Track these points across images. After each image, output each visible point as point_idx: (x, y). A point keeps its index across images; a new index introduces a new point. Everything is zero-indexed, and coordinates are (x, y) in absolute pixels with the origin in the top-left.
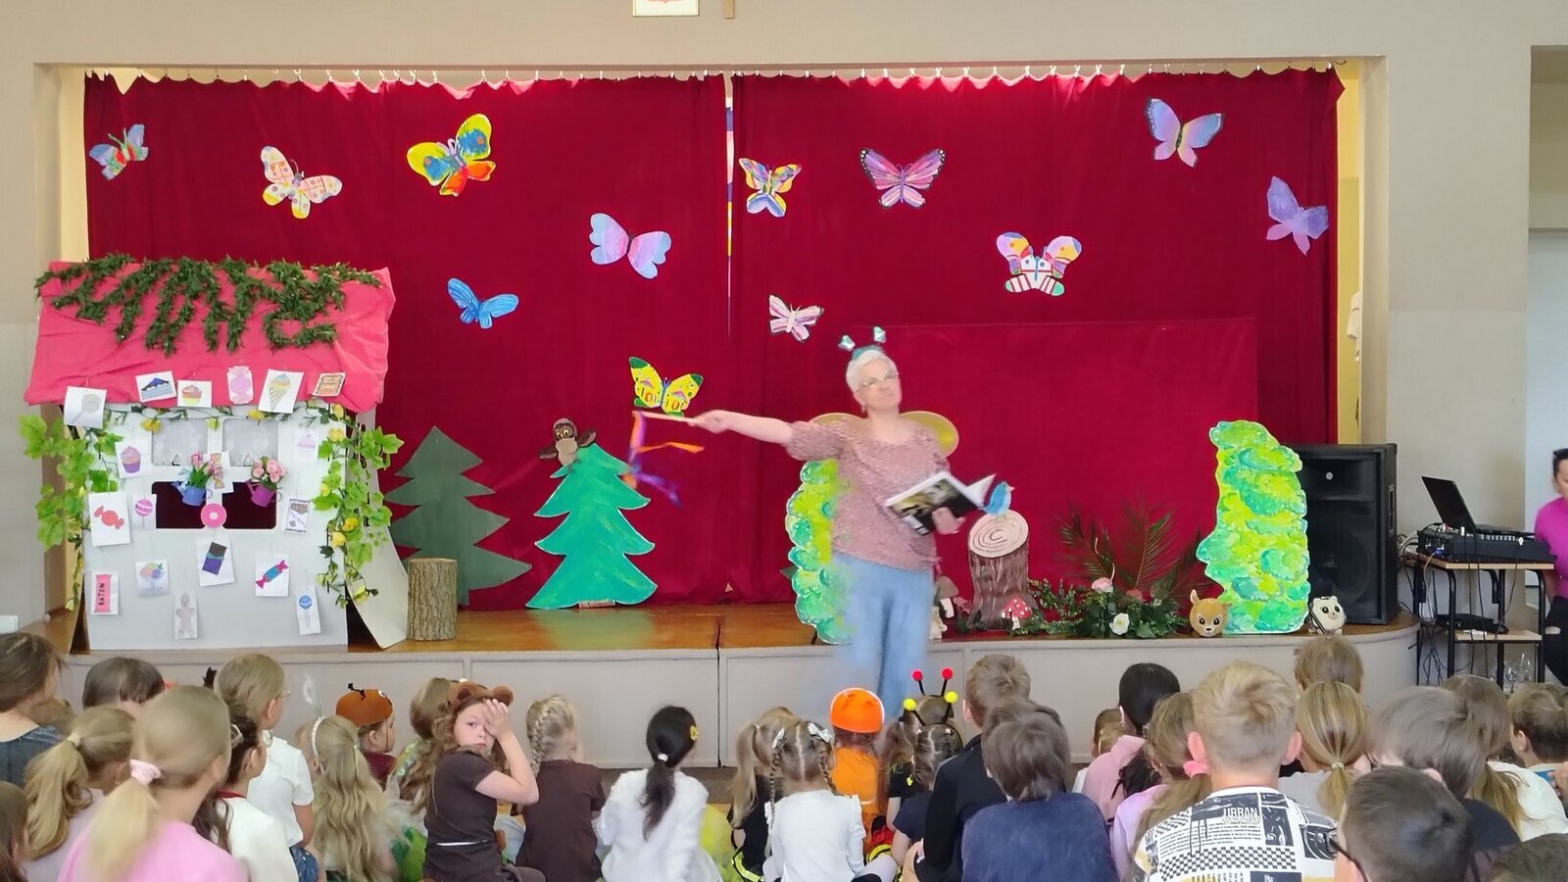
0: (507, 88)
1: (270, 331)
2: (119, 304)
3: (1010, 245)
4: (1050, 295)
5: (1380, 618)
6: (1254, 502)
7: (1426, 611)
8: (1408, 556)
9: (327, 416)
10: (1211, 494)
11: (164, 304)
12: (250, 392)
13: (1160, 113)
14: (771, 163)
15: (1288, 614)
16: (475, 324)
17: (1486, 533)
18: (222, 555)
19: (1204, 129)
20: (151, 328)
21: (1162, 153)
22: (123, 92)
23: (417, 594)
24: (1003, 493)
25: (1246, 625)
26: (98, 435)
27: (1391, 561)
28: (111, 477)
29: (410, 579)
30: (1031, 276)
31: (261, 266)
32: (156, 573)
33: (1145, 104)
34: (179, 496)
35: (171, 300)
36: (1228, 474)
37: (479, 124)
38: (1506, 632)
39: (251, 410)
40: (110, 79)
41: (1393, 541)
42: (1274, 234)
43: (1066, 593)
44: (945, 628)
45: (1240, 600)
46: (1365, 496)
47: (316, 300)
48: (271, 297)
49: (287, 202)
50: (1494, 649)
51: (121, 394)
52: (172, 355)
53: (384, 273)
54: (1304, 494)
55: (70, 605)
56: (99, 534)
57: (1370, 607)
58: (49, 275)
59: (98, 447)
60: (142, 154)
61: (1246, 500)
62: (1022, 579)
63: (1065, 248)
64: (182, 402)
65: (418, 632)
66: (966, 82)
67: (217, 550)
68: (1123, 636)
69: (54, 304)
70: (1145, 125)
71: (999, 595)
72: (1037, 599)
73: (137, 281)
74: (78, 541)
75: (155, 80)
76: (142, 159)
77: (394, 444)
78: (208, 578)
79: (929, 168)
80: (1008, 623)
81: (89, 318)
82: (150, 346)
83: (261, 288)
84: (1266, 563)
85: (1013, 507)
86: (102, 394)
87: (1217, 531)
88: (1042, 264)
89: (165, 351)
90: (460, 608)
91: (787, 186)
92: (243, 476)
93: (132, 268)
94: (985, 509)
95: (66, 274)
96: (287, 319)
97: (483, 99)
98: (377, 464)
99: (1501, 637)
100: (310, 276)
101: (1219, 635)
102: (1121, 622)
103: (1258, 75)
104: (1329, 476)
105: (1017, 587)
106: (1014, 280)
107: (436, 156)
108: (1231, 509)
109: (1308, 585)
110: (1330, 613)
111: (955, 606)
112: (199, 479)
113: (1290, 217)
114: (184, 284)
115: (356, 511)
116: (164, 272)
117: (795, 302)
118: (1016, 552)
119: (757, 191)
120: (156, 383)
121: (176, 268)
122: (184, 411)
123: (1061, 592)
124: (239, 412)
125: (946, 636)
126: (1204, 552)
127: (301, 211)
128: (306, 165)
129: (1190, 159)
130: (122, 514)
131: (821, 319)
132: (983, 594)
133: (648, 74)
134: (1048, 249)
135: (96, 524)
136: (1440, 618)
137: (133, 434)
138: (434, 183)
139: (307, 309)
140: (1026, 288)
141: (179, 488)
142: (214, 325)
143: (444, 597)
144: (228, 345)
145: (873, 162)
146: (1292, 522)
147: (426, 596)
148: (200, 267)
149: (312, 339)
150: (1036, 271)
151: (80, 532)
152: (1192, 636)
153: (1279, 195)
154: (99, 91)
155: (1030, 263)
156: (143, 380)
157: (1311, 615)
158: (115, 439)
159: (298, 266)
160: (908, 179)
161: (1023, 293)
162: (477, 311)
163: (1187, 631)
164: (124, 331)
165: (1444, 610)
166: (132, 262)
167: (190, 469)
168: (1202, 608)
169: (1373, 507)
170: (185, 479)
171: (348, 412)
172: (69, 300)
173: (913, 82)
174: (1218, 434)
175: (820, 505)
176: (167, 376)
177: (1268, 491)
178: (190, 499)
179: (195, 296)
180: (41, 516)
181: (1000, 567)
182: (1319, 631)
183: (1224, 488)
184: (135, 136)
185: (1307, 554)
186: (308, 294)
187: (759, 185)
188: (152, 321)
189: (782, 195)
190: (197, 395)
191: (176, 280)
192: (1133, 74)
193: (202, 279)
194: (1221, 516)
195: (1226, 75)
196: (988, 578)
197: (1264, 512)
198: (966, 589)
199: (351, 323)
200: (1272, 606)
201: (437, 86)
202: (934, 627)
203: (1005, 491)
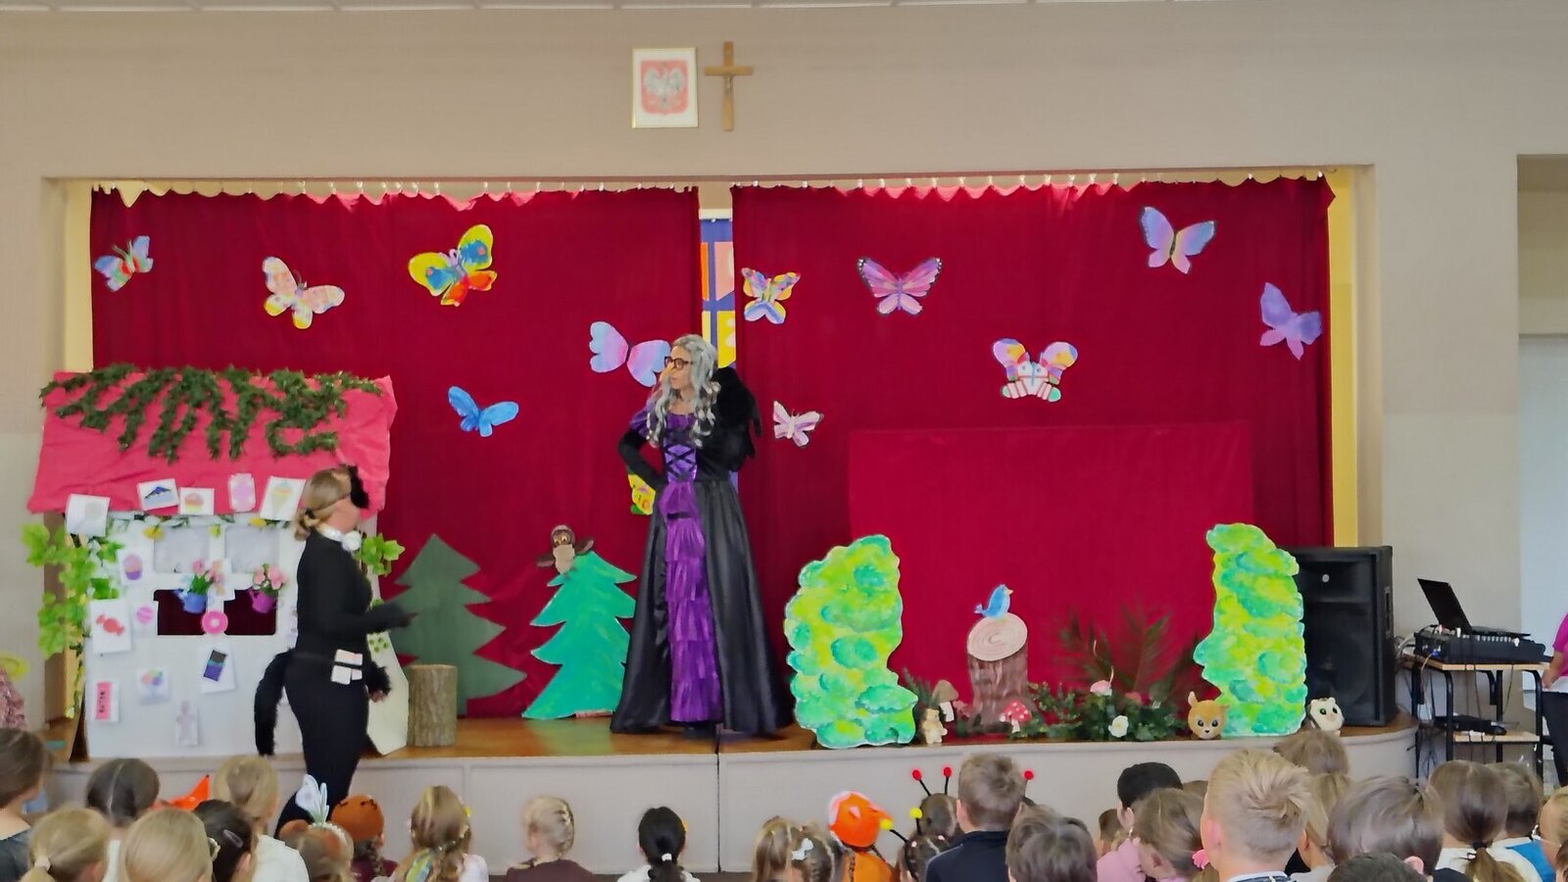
0: (508, 199)
1: (272, 439)
2: (123, 413)
3: (1007, 351)
4: (1047, 400)
5: (1377, 718)
6: (1251, 605)
7: (1425, 713)
8: (1406, 658)
10: (1208, 596)
11: (167, 412)
12: (251, 500)
13: (1153, 220)
14: (770, 271)
15: (1284, 717)
16: (475, 432)
17: (1482, 634)
18: (222, 661)
19: (1198, 236)
20: (154, 436)
21: (1156, 261)
22: (129, 207)
23: (417, 700)
24: (1000, 597)
25: (1243, 729)
26: (101, 543)
27: (1388, 663)
28: (113, 585)
29: (411, 687)
30: (1027, 382)
31: (264, 375)
32: (157, 681)
33: (1139, 212)
34: (179, 603)
35: (173, 410)
36: (1225, 577)
37: (481, 235)
38: (1504, 733)
39: (252, 517)
40: (115, 192)
41: (1390, 643)
42: (1268, 340)
43: (1065, 696)
44: (945, 732)
45: (1238, 702)
46: (1361, 597)
47: (317, 409)
48: (274, 406)
49: (289, 312)
50: (1493, 750)
51: (124, 502)
52: (175, 462)
53: (387, 380)
54: (1300, 597)
55: (70, 713)
56: (100, 641)
57: (1368, 709)
58: (53, 385)
59: (100, 554)
60: (147, 265)
61: (1243, 602)
62: (1021, 682)
63: (1062, 354)
64: (184, 510)
65: (417, 739)
66: (962, 192)
67: (218, 657)
68: (1122, 739)
69: (58, 413)
70: (1139, 233)
71: (998, 698)
72: (1037, 702)
73: (141, 390)
74: (79, 649)
75: (160, 193)
76: (147, 270)
77: (394, 550)
78: (209, 685)
79: (928, 275)
80: (1007, 726)
81: (92, 428)
82: (153, 454)
83: (263, 397)
84: (1263, 666)
85: (1011, 610)
86: (104, 502)
87: (1215, 633)
88: (1039, 370)
89: (168, 459)
90: (460, 717)
91: (787, 294)
92: (244, 583)
93: (136, 378)
94: (984, 612)
95: (70, 383)
96: (289, 427)
97: (484, 210)
98: (377, 571)
99: (1499, 738)
100: (312, 385)
101: (1217, 737)
102: (1120, 725)
103: (1250, 183)
104: (1326, 578)
105: (1016, 691)
106: (1011, 385)
107: (438, 267)
108: (1227, 611)
109: (1305, 688)
110: (1328, 715)
111: (954, 709)
112: (201, 587)
113: (1284, 323)
114: (188, 393)
116: (167, 381)
117: (794, 409)
118: (1015, 655)
119: (753, 299)
120: (159, 490)
121: (179, 377)
122: (185, 518)
123: (1060, 695)
124: (242, 520)
125: (946, 740)
126: (1201, 655)
127: (302, 320)
128: (308, 275)
129: (1184, 267)
130: (123, 621)
131: (819, 425)
132: (983, 698)
133: (648, 186)
134: (1043, 356)
135: (97, 632)
136: (1438, 720)
137: (135, 540)
138: (435, 293)
139: (309, 417)
140: (1023, 394)
141: (181, 596)
142: (218, 433)
143: (444, 708)
144: (230, 453)
145: (870, 270)
146: (1289, 625)
147: (426, 703)
148: (203, 376)
149: (313, 447)
150: (1033, 377)
151: (81, 640)
153: (1272, 301)
154: (105, 205)
155: (1026, 369)
156: (145, 488)
157: (1309, 717)
158: (116, 547)
159: (300, 375)
160: (905, 287)
161: (1020, 398)
162: (477, 419)
163: (1185, 733)
164: (128, 439)
165: (1441, 712)
166: (136, 372)
167: (192, 576)
168: (1199, 711)
169: (1369, 610)
170: (186, 586)
172: (73, 410)
173: (910, 191)
174: (1216, 536)
175: (820, 609)
176: (169, 484)
177: (1264, 594)
178: (190, 607)
179: (198, 405)
180: (42, 624)
181: (1000, 671)
183: (1221, 590)
184: (140, 248)
185: (1304, 657)
186: (310, 403)
187: (758, 293)
188: (155, 431)
189: (780, 302)
190: (198, 502)
191: (180, 389)
192: (1127, 183)
193: (206, 388)
194: (1218, 618)
195: (1218, 184)
196: (988, 682)
197: (1261, 615)
198: (965, 693)
199: (353, 431)
200: (1270, 709)
201: (439, 198)
202: (934, 731)
203: (1003, 594)
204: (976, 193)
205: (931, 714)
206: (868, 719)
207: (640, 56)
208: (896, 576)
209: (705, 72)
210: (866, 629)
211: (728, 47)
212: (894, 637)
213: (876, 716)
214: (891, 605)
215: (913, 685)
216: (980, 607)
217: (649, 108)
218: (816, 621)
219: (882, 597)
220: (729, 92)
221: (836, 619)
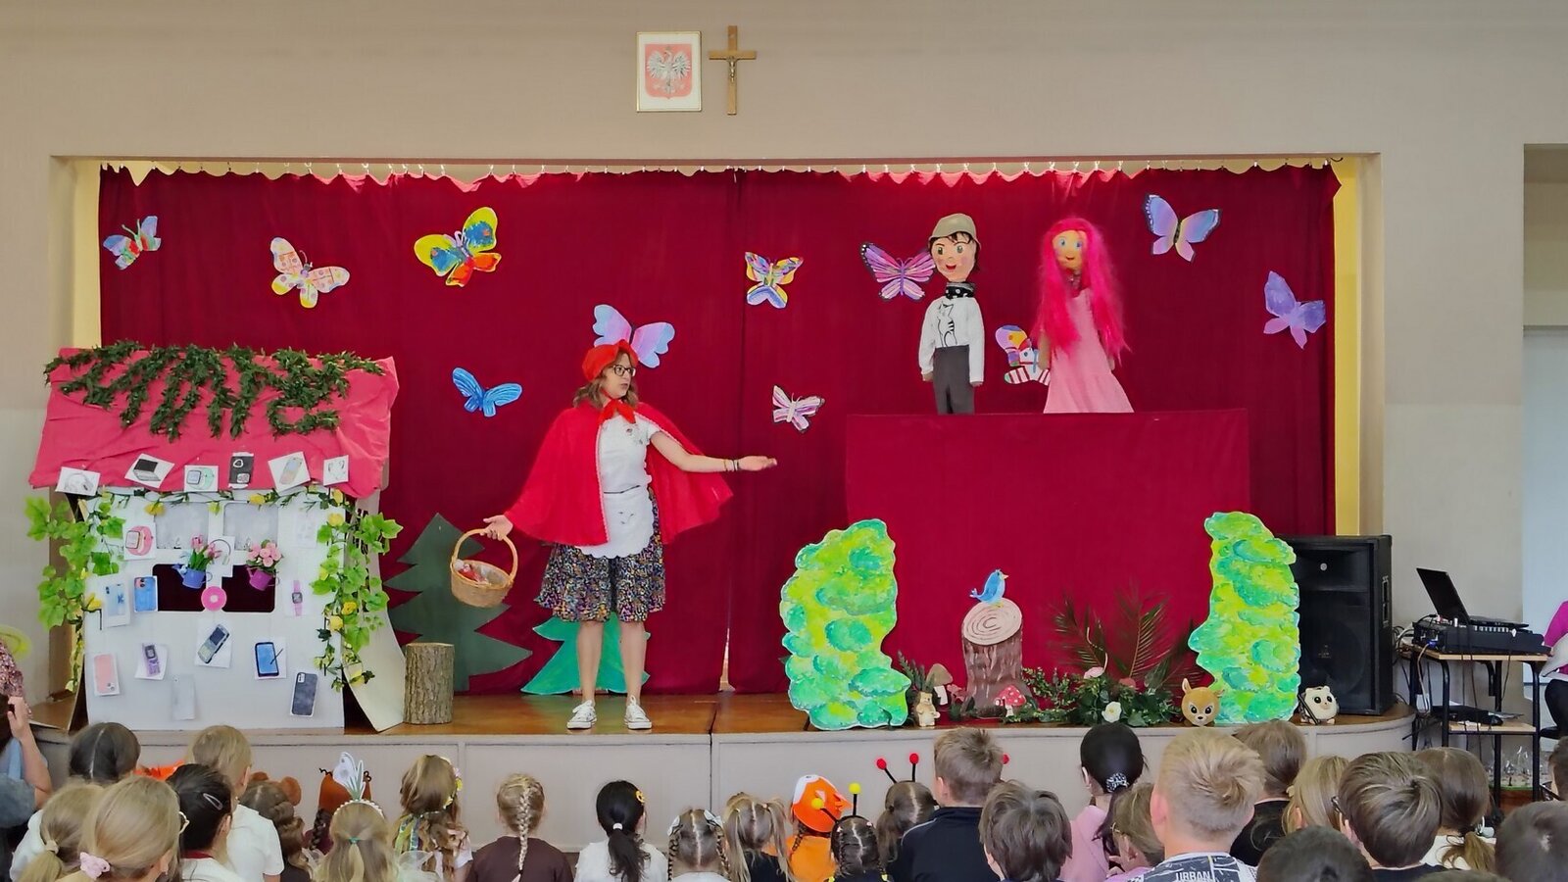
0: (513, 181)
1: (273, 418)
2: (126, 391)
3: (1007, 337)
5: (1373, 707)
6: (1247, 593)
7: (1422, 703)
8: (1405, 648)
9: (327, 501)
10: (1206, 583)
11: (170, 390)
13: (1158, 208)
14: (773, 256)
15: (1277, 705)
17: (1479, 624)
19: (1203, 223)
20: (157, 413)
21: (1160, 248)
22: (137, 184)
23: (414, 678)
24: (996, 581)
25: (1237, 716)
26: (101, 518)
27: (1387, 653)
28: (113, 560)
29: (408, 663)
30: (1029, 368)
31: (268, 354)
33: (1144, 200)
34: (178, 578)
35: (176, 387)
36: (1222, 564)
37: (486, 217)
38: (1500, 723)
39: (252, 495)
40: (125, 171)
41: (1388, 633)
42: (1271, 328)
43: (1060, 681)
44: (938, 715)
45: (1230, 690)
46: (1359, 586)
47: (320, 388)
48: (276, 384)
49: (295, 292)
50: (1489, 742)
52: (176, 440)
53: (389, 362)
54: (1297, 587)
55: (69, 686)
57: (1364, 698)
58: (58, 361)
59: (101, 530)
60: (155, 244)
61: (1239, 590)
62: (1016, 667)
65: (414, 715)
66: (966, 178)
69: (63, 388)
71: (993, 682)
72: (1031, 687)
73: (145, 368)
74: (79, 623)
75: (169, 172)
76: (155, 248)
77: (393, 529)
79: (928, 261)
80: (1002, 711)
81: (96, 404)
82: (154, 431)
83: (266, 376)
84: (1257, 654)
85: (1005, 596)
87: (1210, 620)
89: (169, 436)
90: (457, 694)
91: (789, 279)
92: (241, 559)
93: (141, 355)
94: (979, 597)
95: (76, 359)
96: (290, 406)
97: (490, 192)
98: (377, 549)
99: (1496, 729)
100: (315, 365)
101: (1211, 724)
102: (1113, 712)
103: (1255, 171)
104: (1324, 567)
105: (1010, 676)
106: (1013, 372)
107: (443, 247)
108: (1223, 599)
109: (1299, 677)
110: (1322, 701)
111: (948, 693)
112: (200, 563)
113: (1288, 312)
114: (191, 370)
115: (355, 595)
116: (172, 359)
118: (1010, 640)
119: (756, 283)
121: (184, 356)
122: (186, 494)
123: (1055, 680)
124: (243, 497)
125: (938, 723)
126: (1195, 642)
127: (309, 300)
128: (315, 256)
129: (1188, 254)
131: (820, 409)
132: (977, 681)
133: (651, 169)
136: (1435, 709)
137: (134, 514)
138: (440, 274)
139: (310, 396)
140: (1025, 380)
141: (180, 571)
142: (219, 411)
143: (439, 685)
144: (231, 430)
145: (873, 254)
146: (1285, 614)
147: (422, 680)
148: (207, 354)
149: (313, 425)
150: (1034, 364)
151: (81, 614)
152: (1184, 726)
153: (1277, 288)
154: (114, 182)
155: (1029, 355)
158: (116, 522)
159: (304, 354)
160: (908, 272)
161: (1022, 384)
162: (481, 400)
163: (1178, 719)
164: (130, 416)
165: (1438, 702)
166: (141, 349)
167: (191, 552)
168: (1193, 697)
169: (1367, 599)
170: (186, 562)
171: (348, 497)
172: (76, 386)
173: (915, 176)
174: (1213, 524)
175: (814, 591)
177: (1261, 582)
178: (189, 582)
179: (201, 383)
180: (43, 598)
181: (994, 655)
182: (1311, 720)
183: (1218, 578)
184: (148, 227)
185: (1298, 646)
186: (312, 382)
187: (760, 277)
188: (157, 407)
189: (782, 286)
191: (183, 367)
192: (1132, 170)
193: (209, 366)
194: (1214, 605)
195: (1223, 172)
196: (982, 666)
197: (1257, 604)
198: (960, 677)
199: (354, 410)
200: (1262, 697)
201: (445, 180)
202: (927, 714)
203: (998, 580)
204: (980, 179)
205: (925, 697)
206: (861, 701)
207: (645, 39)
208: (890, 560)
209: (709, 56)
210: (860, 612)
211: (733, 31)
212: (888, 621)
213: (870, 698)
214: (887, 589)
215: (907, 669)
216: (975, 591)
217: (653, 92)
218: (811, 603)
219: (878, 580)
220: (733, 76)
221: (832, 601)
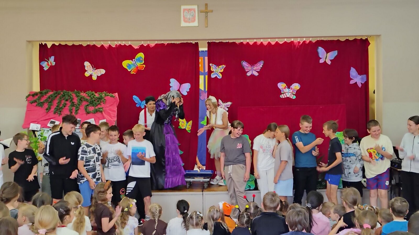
0: (148, 46)
1: (86, 109)
2: (47, 103)
3: (281, 86)
4: (292, 99)
7: (393, 182)
13: (321, 50)
19: (333, 54)
20: (55, 109)
21: (321, 61)
22: (49, 48)
26: (41, 136)
30: (287, 94)
31: (84, 93)
35: (60, 102)
37: (141, 55)
40: (46, 44)
42: (352, 82)
47: (98, 101)
48: (87, 101)
53: (117, 94)
58: (29, 95)
59: (41, 139)
60: (54, 64)
63: (296, 86)
66: (269, 43)
69: (30, 102)
73: (52, 97)
75: (57, 44)
76: (54, 65)
79: (260, 65)
81: (39, 106)
82: (55, 113)
83: (84, 98)
88: (290, 91)
89: (58, 115)
91: (222, 71)
93: (51, 93)
95: (35, 94)
96: (90, 106)
97: (142, 49)
100: (97, 95)
103: (347, 40)
106: (282, 95)
107: (130, 63)
110: (366, 182)
113: (356, 78)
114: (64, 97)
116: (59, 94)
117: (224, 101)
119: (213, 72)
121: (62, 93)
127: (94, 78)
128: (96, 66)
129: (329, 63)
131: (231, 105)
133: (185, 42)
134: (291, 87)
138: (129, 70)
139: (96, 104)
140: (286, 97)
142: (72, 108)
144: (75, 113)
145: (245, 64)
148: (68, 93)
149: (97, 111)
150: (288, 92)
153: (353, 72)
154: (43, 47)
155: (287, 90)
158: (45, 137)
159: (94, 92)
160: (254, 68)
161: (285, 98)
162: (140, 104)
164: (48, 109)
172: (34, 102)
173: (256, 43)
179: (67, 100)
184: (52, 59)
186: (96, 100)
187: (214, 70)
188: (55, 107)
189: (220, 73)
191: (62, 96)
192: (314, 40)
193: (69, 96)
195: (338, 40)
199: (107, 107)
201: (130, 45)
204: (273, 43)
207: (183, 7)
209: (200, 12)
211: (206, 5)
217: (185, 21)
